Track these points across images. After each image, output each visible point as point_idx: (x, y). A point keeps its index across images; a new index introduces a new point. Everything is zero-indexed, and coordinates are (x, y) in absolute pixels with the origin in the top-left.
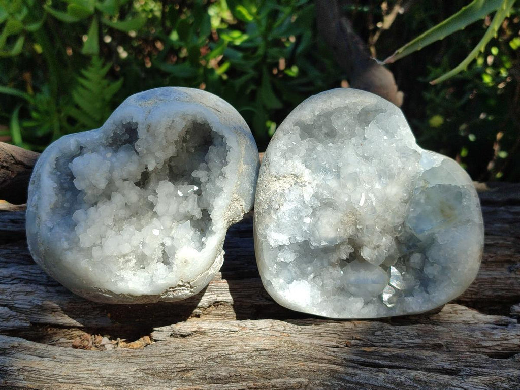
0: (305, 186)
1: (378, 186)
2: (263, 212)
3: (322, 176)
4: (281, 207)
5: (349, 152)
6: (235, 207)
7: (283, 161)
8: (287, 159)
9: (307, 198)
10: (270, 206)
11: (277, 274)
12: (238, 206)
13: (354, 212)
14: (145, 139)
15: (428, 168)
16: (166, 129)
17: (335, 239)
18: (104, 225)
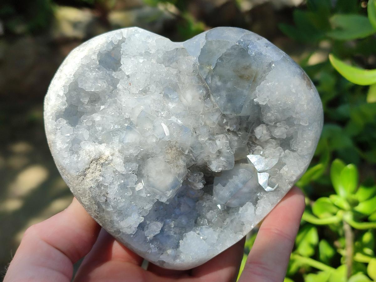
0: (112, 160)
1: (171, 106)
2: (98, 214)
3: (116, 140)
4: (109, 196)
5: (123, 100)
7: (75, 158)
8: (77, 153)
9: (121, 169)
10: (98, 204)
11: (160, 249)
13: (169, 145)
15: (199, 54)
17: (176, 180)
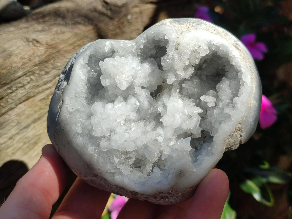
6: (236, 135)
12: (239, 136)
14: (172, 55)
16: (192, 51)
18: (116, 121)
